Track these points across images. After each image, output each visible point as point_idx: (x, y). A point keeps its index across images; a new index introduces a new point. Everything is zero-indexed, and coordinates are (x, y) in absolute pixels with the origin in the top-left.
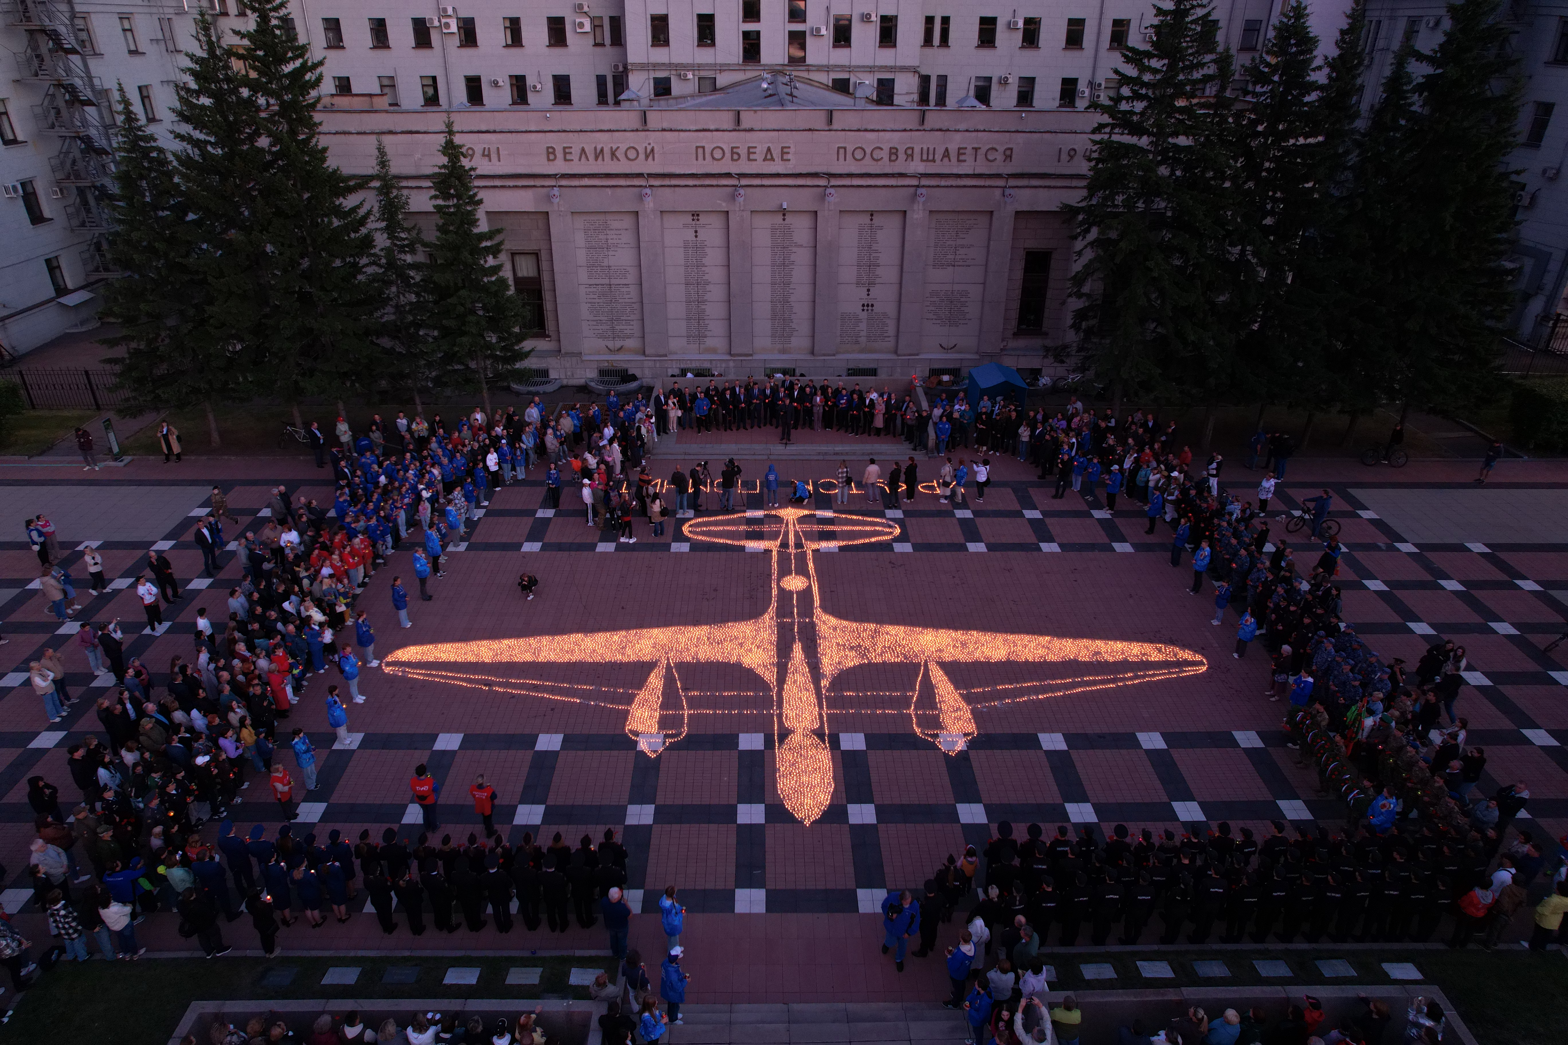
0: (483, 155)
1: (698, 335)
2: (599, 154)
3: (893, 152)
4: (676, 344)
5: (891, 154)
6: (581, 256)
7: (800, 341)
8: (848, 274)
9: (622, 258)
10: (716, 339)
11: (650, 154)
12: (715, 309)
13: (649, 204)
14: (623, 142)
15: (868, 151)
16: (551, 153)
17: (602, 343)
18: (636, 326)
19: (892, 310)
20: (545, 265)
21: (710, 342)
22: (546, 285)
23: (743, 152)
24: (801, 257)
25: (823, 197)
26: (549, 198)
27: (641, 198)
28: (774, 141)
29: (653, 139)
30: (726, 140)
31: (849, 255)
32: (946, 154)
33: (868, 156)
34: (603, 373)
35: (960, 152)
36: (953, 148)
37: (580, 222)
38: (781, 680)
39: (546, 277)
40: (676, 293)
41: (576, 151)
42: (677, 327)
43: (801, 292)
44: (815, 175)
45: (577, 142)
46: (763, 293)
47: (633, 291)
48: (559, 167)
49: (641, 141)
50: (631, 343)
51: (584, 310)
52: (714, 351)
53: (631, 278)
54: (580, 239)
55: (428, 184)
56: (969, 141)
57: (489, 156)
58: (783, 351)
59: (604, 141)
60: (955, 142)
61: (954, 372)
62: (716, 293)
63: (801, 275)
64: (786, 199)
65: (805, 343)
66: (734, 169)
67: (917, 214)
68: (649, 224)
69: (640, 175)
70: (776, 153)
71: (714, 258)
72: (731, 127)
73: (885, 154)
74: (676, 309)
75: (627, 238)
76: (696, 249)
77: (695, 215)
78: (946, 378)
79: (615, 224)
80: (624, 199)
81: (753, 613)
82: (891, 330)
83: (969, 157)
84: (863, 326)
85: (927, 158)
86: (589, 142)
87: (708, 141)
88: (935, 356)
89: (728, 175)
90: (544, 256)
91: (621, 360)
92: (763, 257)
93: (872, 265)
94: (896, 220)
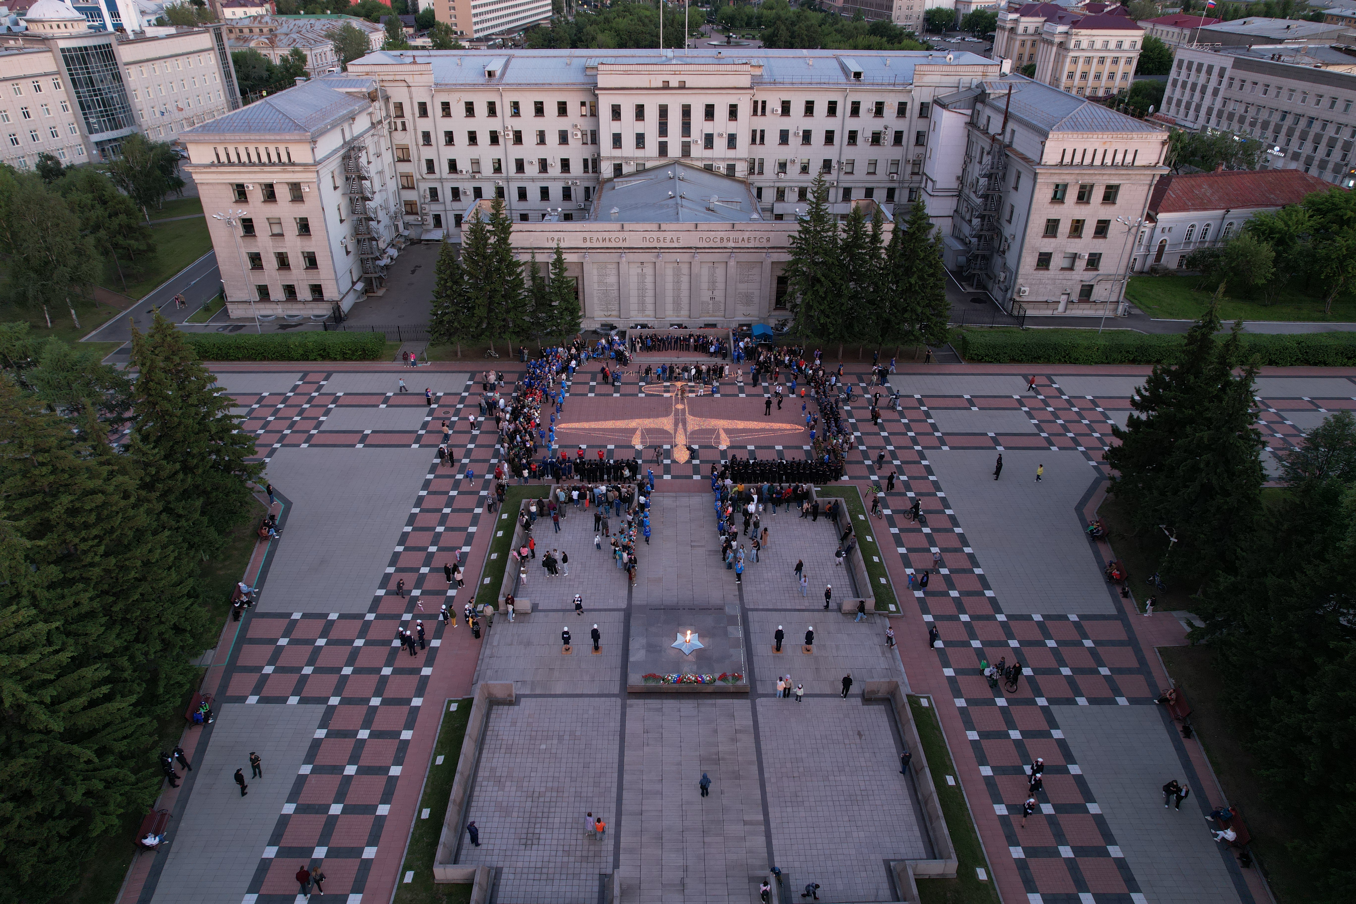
0: (558, 240)
1: (642, 310)
2: (604, 240)
3: (722, 239)
4: (633, 313)
6: (595, 278)
7: (684, 312)
8: (705, 286)
9: (612, 279)
10: (650, 311)
11: (624, 240)
12: (649, 300)
13: (624, 259)
14: (613, 235)
15: (712, 239)
16: (585, 239)
17: (602, 313)
18: (616, 307)
19: (722, 300)
20: (580, 282)
21: (647, 313)
22: (580, 290)
23: (662, 239)
24: (685, 279)
25: (694, 257)
26: (584, 257)
27: (621, 257)
28: (674, 235)
29: (626, 235)
30: (655, 235)
31: (705, 278)
32: (743, 240)
33: (712, 241)
34: (602, 325)
35: (749, 239)
36: (746, 237)
37: (595, 266)
38: (675, 433)
39: (580, 287)
40: (634, 293)
41: (595, 239)
42: (634, 306)
43: (685, 293)
44: (691, 248)
45: (595, 235)
46: (669, 294)
47: (616, 293)
48: (588, 245)
49: (621, 235)
50: (614, 313)
51: (596, 300)
52: (648, 316)
53: (616, 287)
54: (595, 272)
56: (752, 235)
57: (560, 240)
58: (678, 316)
59: (606, 235)
60: (746, 235)
61: (749, 326)
62: (650, 293)
63: (685, 286)
64: (678, 257)
65: (687, 313)
66: (658, 245)
67: (732, 263)
68: (624, 267)
69: (620, 248)
70: (675, 240)
71: (649, 280)
72: (657, 230)
73: (718, 240)
74: (634, 300)
75: (614, 272)
76: (642, 276)
77: (642, 263)
78: (745, 328)
79: (609, 266)
80: (614, 257)
81: (667, 414)
82: (722, 308)
83: (752, 241)
84: (711, 306)
85: (736, 241)
86: (600, 236)
87: (648, 235)
88: (741, 319)
89: (656, 248)
90: (580, 278)
91: (610, 320)
92: (669, 279)
93: (714, 282)
94: (724, 265)
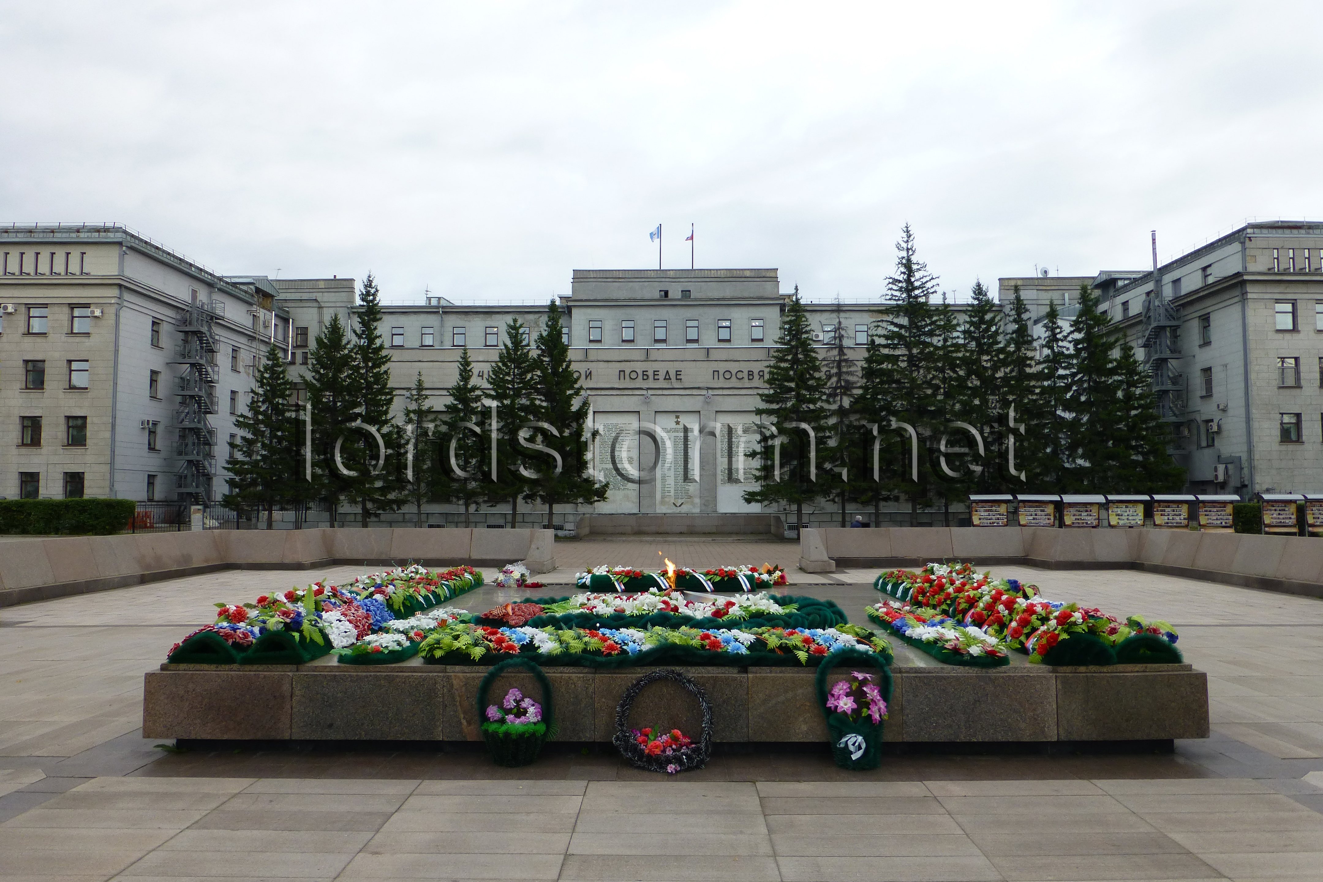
0: (479, 376)
3: (751, 374)
5: (749, 375)
11: (588, 375)
15: (734, 373)
23: (650, 373)
28: (671, 367)
33: (734, 376)
44: (699, 388)
49: (583, 367)
55: (445, 392)
57: (482, 376)
66: (645, 385)
70: (672, 375)
72: (643, 359)
73: (745, 375)
87: (627, 367)
89: (640, 389)
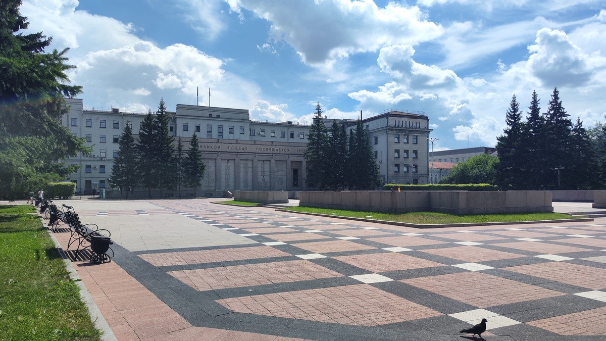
1: (228, 186)
2: (208, 147)
4: (222, 189)
7: (250, 188)
8: (259, 173)
9: (212, 169)
10: (232, 187)
11: (219, 147)
12: (232, 181)
14: (213, 145)
17: (206, 188)
18: (214, 184)
19: (268, 181)
23: (238, 148)
24: (250, 169)
25: (254, 157)
27: (217, 156)
30: (235, 145)
31: (260, 169)
32: (277, 150)
33: (262, 150)
40: (223, 177)
41: (203, 146)
42: (223, 185)
43: (250, 177)
44: (252, 153)
46: (242, 177)
47: (214, 176)
49: (217, 145)
50: (212, 188)
53: (214, 173)
59: (209, 144)
62: (232, 177)
63: (250, 173)
64: (247, 157)
67: (273, 161)
68: (218, 161)
69: (217, 151)
70: (245, 148)
71: (232, 169)
73: (266, 149)
74: (223, 180)
76: (228, 168)
77: (228, 160)
79: (210, 162)
80: (213, 156)
82: (269, 186)
83: (281, 150)
85: (274, 150)
86: (206, 145)
87: (231, 145)
89: (235, 152)
92: (242, 169)
93: (264, 172)
94: (269, 162)
